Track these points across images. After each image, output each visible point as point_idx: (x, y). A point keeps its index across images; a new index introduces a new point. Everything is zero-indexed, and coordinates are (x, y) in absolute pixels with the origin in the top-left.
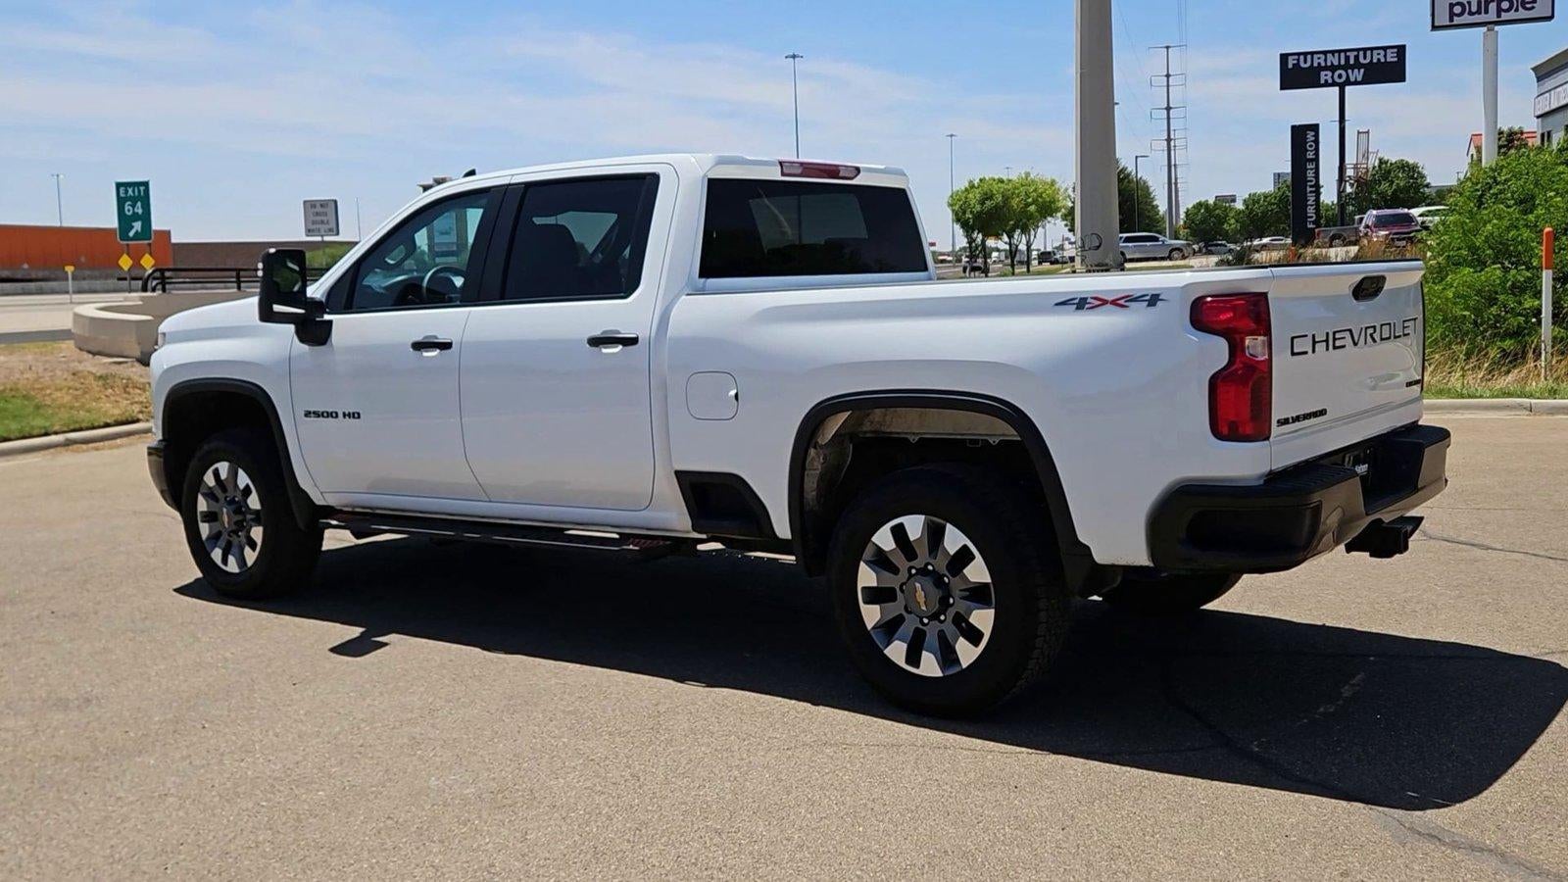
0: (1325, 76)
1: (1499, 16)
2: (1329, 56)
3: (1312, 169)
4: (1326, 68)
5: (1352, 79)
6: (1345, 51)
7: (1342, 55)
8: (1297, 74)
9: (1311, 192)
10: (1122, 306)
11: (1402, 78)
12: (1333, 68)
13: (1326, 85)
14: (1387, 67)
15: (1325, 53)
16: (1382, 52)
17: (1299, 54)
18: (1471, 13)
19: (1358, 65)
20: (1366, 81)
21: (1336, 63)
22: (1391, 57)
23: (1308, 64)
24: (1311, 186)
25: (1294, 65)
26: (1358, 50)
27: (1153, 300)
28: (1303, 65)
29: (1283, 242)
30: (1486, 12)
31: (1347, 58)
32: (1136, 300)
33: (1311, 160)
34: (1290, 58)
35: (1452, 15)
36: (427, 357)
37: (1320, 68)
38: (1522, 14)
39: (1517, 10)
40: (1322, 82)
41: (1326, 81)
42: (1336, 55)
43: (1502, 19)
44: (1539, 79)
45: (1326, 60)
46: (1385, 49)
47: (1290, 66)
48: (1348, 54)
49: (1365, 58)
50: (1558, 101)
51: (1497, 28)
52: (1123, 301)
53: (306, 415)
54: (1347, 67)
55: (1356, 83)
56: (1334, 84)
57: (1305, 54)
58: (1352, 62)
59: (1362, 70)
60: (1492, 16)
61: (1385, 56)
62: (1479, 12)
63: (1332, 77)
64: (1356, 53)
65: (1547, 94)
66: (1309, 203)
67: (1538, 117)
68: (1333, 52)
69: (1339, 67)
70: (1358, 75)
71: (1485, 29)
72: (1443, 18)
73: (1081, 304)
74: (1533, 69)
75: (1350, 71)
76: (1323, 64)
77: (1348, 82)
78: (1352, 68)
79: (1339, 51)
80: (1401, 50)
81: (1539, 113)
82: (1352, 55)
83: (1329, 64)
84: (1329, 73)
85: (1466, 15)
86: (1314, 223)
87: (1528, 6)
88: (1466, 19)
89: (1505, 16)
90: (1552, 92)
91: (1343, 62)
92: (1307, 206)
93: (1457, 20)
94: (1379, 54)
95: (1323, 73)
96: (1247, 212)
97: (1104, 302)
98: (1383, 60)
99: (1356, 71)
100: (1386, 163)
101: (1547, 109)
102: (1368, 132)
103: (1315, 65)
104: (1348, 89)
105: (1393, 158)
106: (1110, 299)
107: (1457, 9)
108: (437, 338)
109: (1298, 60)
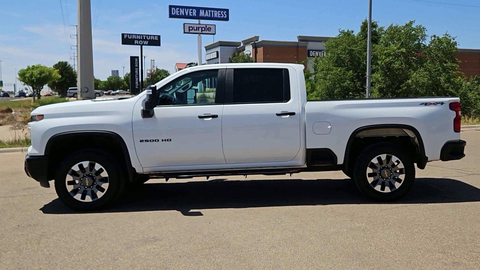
0: (136, 42)
1: (202, 32)
2: (137, 36)
3: (137, 70)
4: (136, 39)
5: (145, 44)
6: (142, 35)
7: (141, 36)
8: (127, 40)
9: (137, 77)
10: (435, 105)
11: (159, 45)
12: (139, 40)
13: (137, 44)
14: (155, 42)
15: (136, 35)
16: (153, 37)
17: (128, 34)
18: (194, 30)
19: (146, 40)
20: (149, 45)
21: (140, 38)
22: (156, 39)
23: (131, 38)
24: (137, 75)
25: (126, 37)
26: (146, 35)
27: (442, 103)
28: (129, 37)
29: (123, 92)
30: (199, 30)
31: (143, 37)
32: (438, 103)
33: (137, 67)
34: (125, 35)
35: (189, 30)
36: (206, 120)
37: (135, 39)
38: (208, 32)
39: (206, 31)
40: (135, 43)
41: (137, 43)
42: (140, 36)
43: (202, 33)
44: (206, 50)
45: (136, 37)
46: (154, 36)
47: (125, 37)
48: (143, 36)
49: (148, 38)
50: (213, 56)
51: (201, 35)
52: (435, 104)
53: (141, 141)
54: (143, 40)
55: (146, 45)
56: (139, 44)
57: (130, 34)
58: (144, 38)
59: (148, 41)
60: (200, 31)
61: (154, 38)
62: (197, 30)
63: (138, 42)
64: (146, 36)
65: (209, 55)
66: (136, 80)
67: (207, 60)
68: (139, 35)
69: (141, 40)
70: (147, 43)
71: (198, 35)
72: (187, 31)
73: (426, 104)
74: (205, 47)
75: (144, 41)
76: (135, 38)
77: (143, 44)
78: (145, 40)
79: (141, 35)
80: (159, 37)
81: (207, 59)
82: (144, 37)
83: (137, 38)
84: (138, 41)
85: (193, 30)
86: (138, 86)
87: (209, 30)
88: (193, 31)
89: (203, 32)
90: (211, 54)
91: (142, 38)
92: (135, 81)
93: (191, 31)
94: (152, 37)
95: (135, 41)
96: (109, 82)
97: (431, 104)
98: (154, 39)
99: (146, 41)
100: (159, 70)
101: (209, 58)
102: (154, 60)
103: (133, 38)
104: (143, 46)
105: (160, 68)
106: (432, 103)
107: (191, 28)
108: (210, 114)
109: (128, 36)
